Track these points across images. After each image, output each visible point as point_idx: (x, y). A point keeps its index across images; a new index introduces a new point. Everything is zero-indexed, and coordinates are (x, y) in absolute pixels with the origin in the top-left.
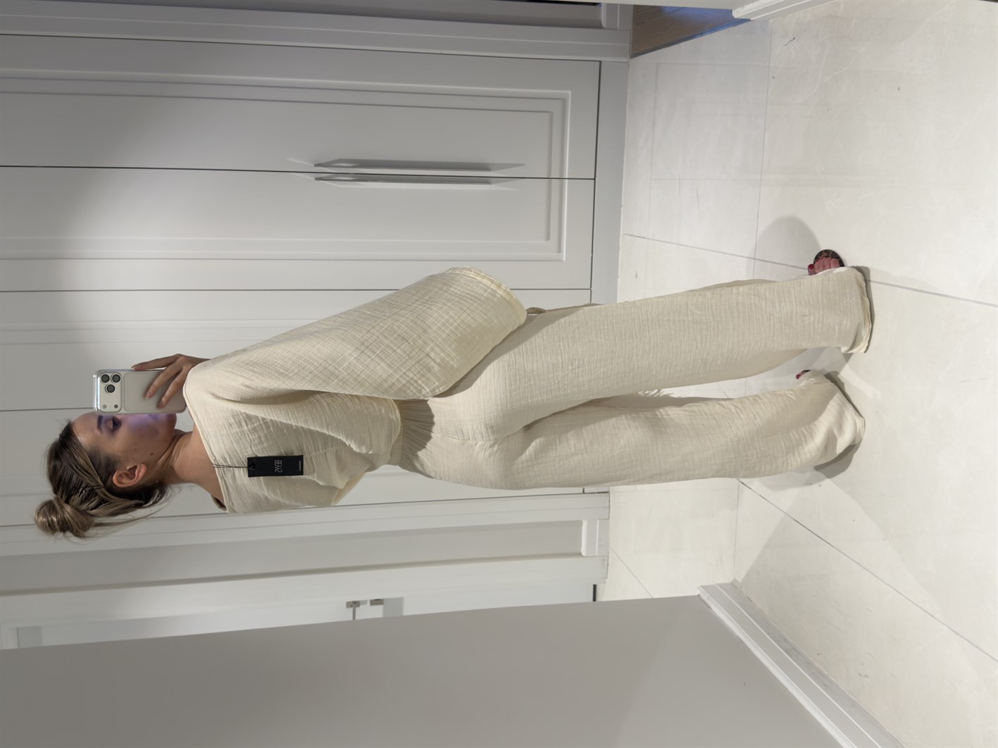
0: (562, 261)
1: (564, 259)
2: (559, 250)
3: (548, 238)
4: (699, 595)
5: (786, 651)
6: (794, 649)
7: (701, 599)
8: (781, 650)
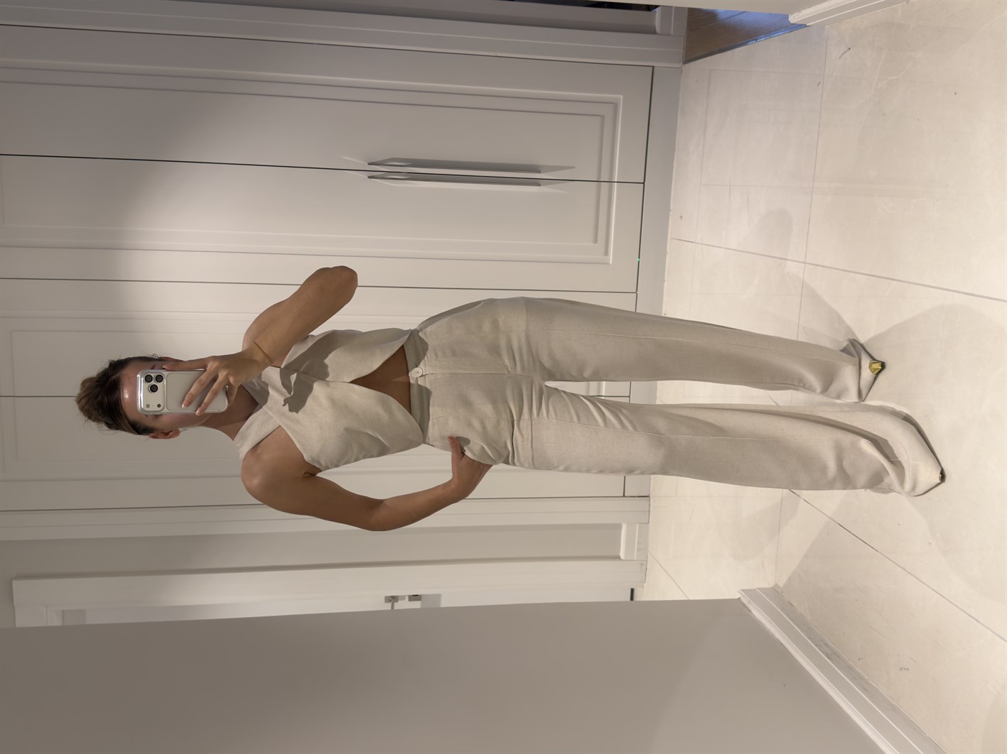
1: (611, 263)
2: (606, 253)
3: (596, 240)
4: (739, 598)
5: (827, 655)
6: (835, 653)
7: (742, 602)
8: (822, 655)
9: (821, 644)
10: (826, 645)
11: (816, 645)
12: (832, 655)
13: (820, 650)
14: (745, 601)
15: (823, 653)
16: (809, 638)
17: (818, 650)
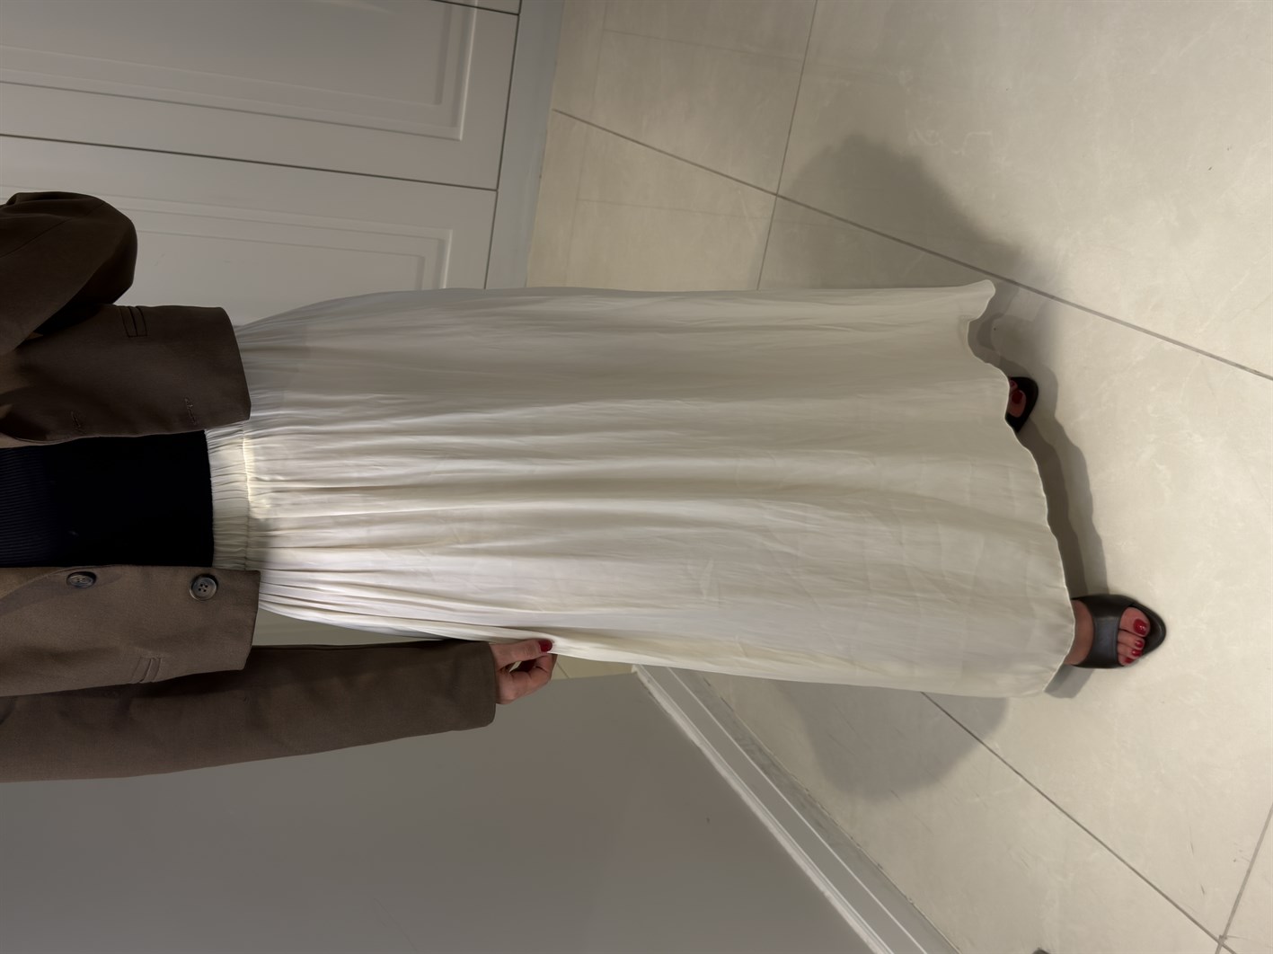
0: (458, 140)
1: (461, 137)
2: (454, 123)
3: (438, 101)
4: (636, 673)
5: (762, 769)
6: (774, 765)
7: (640, 680)
8: (755, 765)
9: (754, 749)
10: (760, 750)
11: (747, 751)
12: (771, 767)
13: (753, 759)
14: (644, 680)
15: (757, 764)
16: (736, 740)
17: (750, 760)
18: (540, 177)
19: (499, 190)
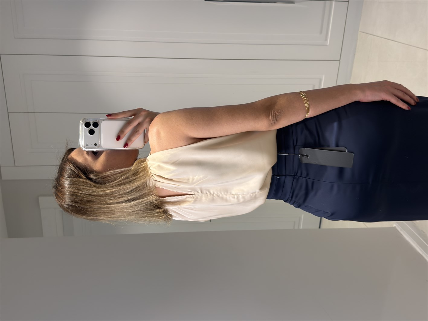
0: (327, 45)
1: (328, 44)
2: (326, 40)
3: (321, 32)
4: (395, 227)
18: (355, 54)
19: (341, 60)
